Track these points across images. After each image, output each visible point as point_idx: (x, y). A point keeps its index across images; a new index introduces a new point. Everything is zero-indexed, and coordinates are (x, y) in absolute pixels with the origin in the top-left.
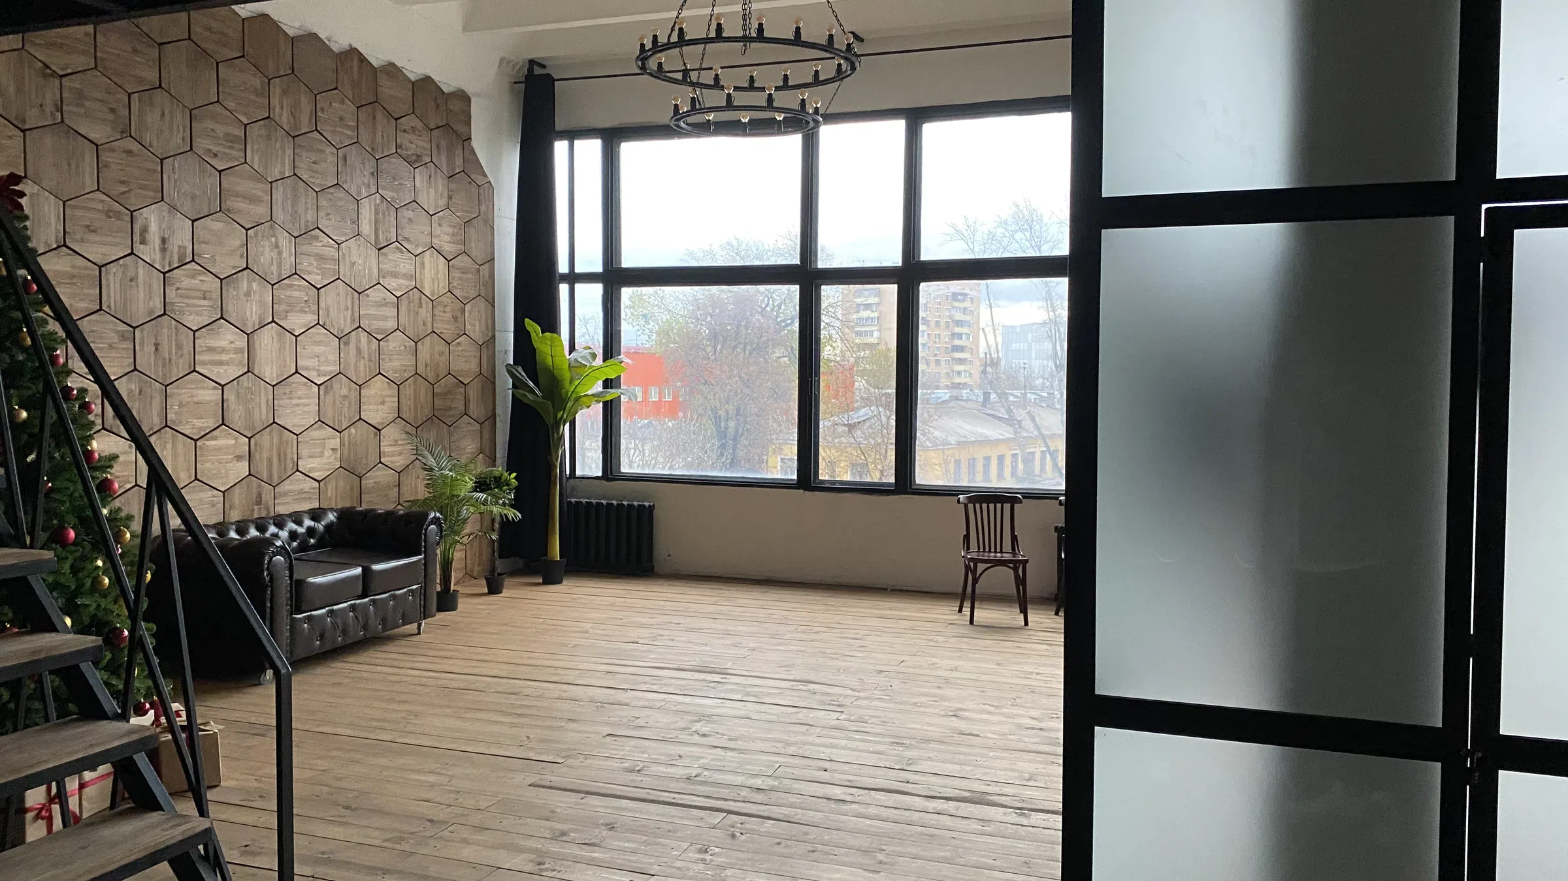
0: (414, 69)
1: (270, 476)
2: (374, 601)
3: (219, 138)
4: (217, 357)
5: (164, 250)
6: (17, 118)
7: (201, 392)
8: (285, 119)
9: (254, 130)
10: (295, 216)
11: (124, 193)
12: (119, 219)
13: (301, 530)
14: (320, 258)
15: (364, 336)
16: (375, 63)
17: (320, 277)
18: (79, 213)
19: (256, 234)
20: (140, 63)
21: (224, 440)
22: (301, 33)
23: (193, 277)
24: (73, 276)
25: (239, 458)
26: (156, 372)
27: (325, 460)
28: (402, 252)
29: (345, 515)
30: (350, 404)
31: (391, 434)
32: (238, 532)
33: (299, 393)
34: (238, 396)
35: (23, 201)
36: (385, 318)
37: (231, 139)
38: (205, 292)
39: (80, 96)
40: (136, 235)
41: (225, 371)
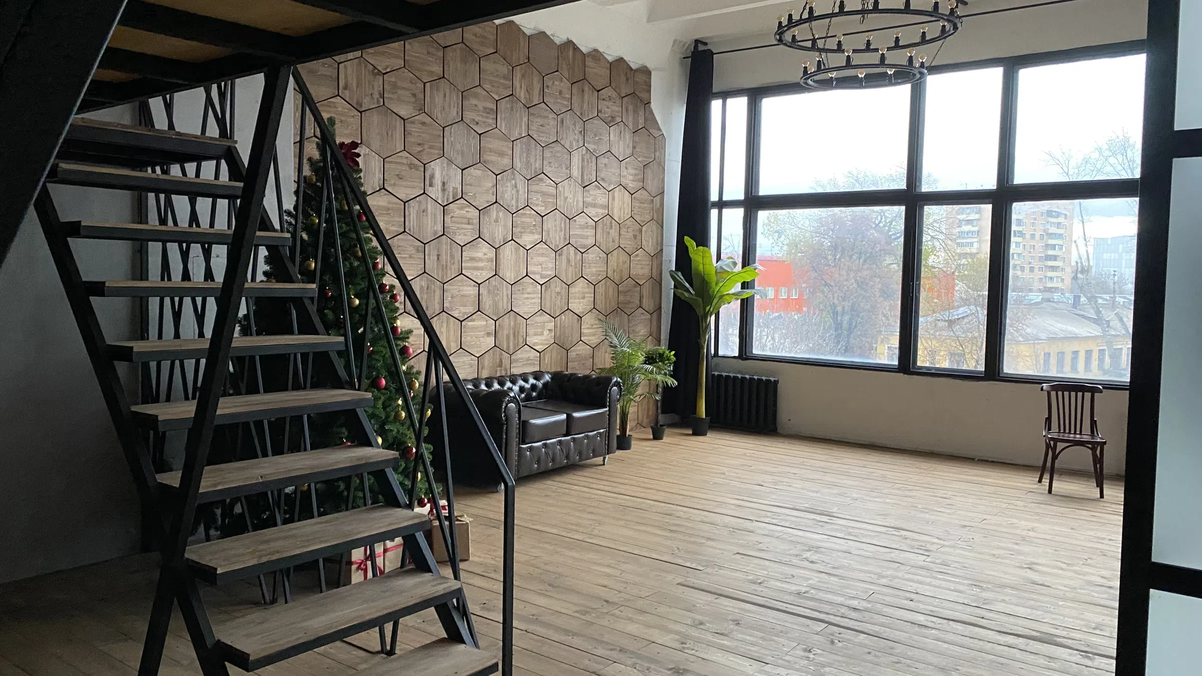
0: (611, 54)
1: (508, 347)
2: (574, 439)
3: (479, 111)
4: (476, 264)
5: (444, 190)
6: (357, 103)
7: (465, 288)
8: (522, 94)
9: (503, 104)
10: (528, 164)
11: (420, 152)
12: (417, 170)
13: (527, 386)
14: (544, 194)
15: (572, 250)
16: (584, 50)
17: (543, 208)
18: (393, 166)
19: (502, 179)
20: (431, 61)
21: (479, 322)
22: (535, 32)
23: (461, 208)
24: (388, 209)
25: (488, 334)
26: (438, 274)
27: (544, 338)
28: (599, 189)
29: (557, 377)
30: (562, 298)
31: (589, 320)
32: (487, 385)
33: (529, 290)
34: (489, 292)
35: (359, 160)
36: (587, 237)
37: (487, 111)
38: (469, 219)
39: (395, 86)
40: (427, 181)
41: (481, 274)
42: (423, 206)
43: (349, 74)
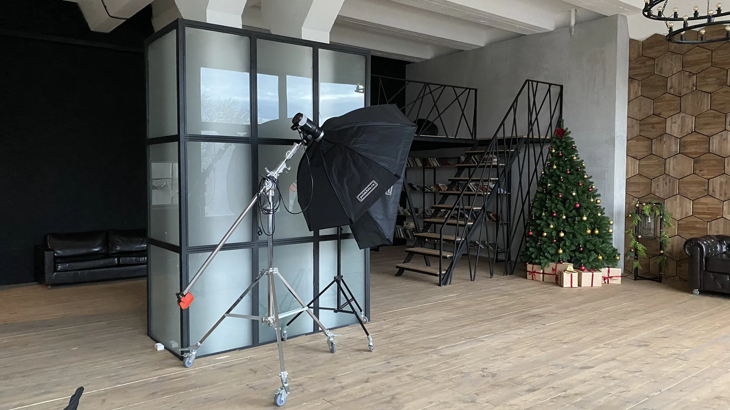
6: (678, 93)
11: (722, 108)
12: (720, 118)
39: (704, 77)
42: (724, 137)
43: (673, 81)
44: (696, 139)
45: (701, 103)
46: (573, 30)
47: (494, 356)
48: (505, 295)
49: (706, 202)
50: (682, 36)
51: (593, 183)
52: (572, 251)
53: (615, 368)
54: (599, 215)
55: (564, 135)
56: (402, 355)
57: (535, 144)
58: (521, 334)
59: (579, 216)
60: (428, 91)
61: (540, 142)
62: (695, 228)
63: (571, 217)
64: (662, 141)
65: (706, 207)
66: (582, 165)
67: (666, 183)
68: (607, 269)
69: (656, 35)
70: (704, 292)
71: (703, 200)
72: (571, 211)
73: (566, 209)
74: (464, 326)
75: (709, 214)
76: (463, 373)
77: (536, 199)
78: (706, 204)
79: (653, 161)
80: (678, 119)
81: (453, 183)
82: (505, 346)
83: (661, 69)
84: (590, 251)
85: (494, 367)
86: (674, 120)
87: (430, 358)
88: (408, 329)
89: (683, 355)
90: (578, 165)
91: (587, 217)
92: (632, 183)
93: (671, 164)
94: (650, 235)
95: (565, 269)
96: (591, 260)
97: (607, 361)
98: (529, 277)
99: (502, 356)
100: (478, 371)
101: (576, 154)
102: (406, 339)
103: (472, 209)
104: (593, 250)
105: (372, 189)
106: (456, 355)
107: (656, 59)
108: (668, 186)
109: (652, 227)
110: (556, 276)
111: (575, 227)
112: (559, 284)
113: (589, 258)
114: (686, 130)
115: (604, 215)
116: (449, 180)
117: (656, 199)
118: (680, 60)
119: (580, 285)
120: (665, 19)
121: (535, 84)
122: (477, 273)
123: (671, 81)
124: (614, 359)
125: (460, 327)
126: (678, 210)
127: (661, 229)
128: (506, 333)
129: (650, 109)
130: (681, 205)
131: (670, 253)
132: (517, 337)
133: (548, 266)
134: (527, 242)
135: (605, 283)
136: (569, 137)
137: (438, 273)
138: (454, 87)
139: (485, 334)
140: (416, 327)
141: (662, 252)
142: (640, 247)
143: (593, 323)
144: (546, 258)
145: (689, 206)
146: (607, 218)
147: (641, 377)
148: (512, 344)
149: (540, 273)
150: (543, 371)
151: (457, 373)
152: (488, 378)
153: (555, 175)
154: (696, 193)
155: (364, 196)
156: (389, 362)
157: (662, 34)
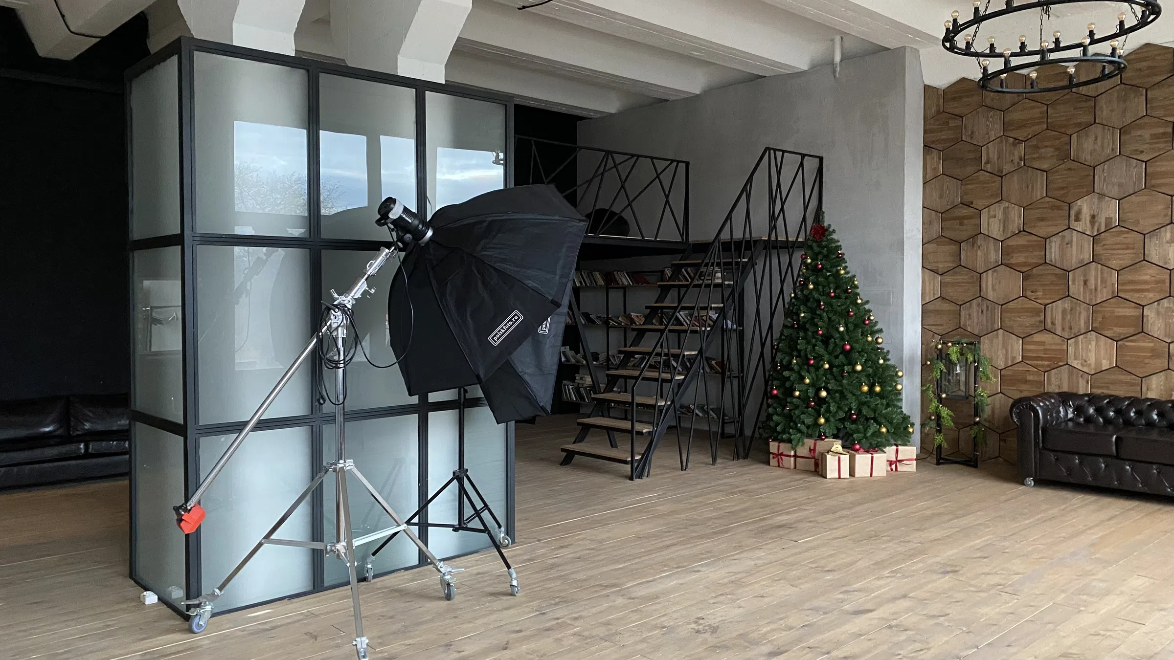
4: (1139, 287)
5: (1093, 222)
6: (998, 170)
7: (1122, 310)
11: (1064, 194)
12: (1061, 210)
20: (1080, 114)
23: (1118, 236)
25: (1157, 356)
26: (1085, 297)
34: (1158, 313)
38: (1130, 244)
39: (1037, 147)
40: (1073, 217)
41: (1145, 296)
42: (1067, 239)
43: (991, 152)
44: (1026, 243)
45: (1032, 187)
46: (838, 69)
47: (716, 597)
48: (735, 493)
49: (1043, 340)
50: (1002, 80)
51: (870, 311)
52: (840, 420)
53: (908, 610)
54: (881, 361)
55: (824, 236)
56: (565, 601)
57: (780, 250)
58: (759, 558)
59: (849, 364)
60: (610, 163)
61: (789, 247)
62: (1026, 382)
63: (837, 367)
64: (975, 245)
65: (1041, 348)
66: (853, 283)
67: (982, 311)
68: (894, 448)
69: (964, 80)
70: (1042, 482)
71: (1037, 338)
72: (837, 357)
73: (830, 354)
74: (668, 547)
75: (1048, 359)
76: (664, 628)
77: (783, 337)
78: (1042, 343)
79: (962, 277)
80: (998, 210)
81: (653, 312)
82: (733, 578)
83: (972, 133)
84: (867, 419)
85: (717, 614)
86: (992, 213)
87: (610, 604)
88: (578, 555)
89: (1011, 585)
90: (847, 283)
91: (862, 366)
92: (931, 311)
93: (989, 280)
94: (960, 393)
95: (829, 449)
96: (869, 434)
97: (894, 599)
98: (773, 462)
99: (729, 596)
100: (689, 623)
101: (843, 265)
102: (573, 573)
103: (682, 355)
104: (872, 419)
105: (513, 324)
106: (655, 597)
107: (964, 118)
108: (985, 316)
109: (963, 378)
110: (816, 460)
111: (845, 382)
112: (820, 473)
113: (866, 430)
114: (1011, 227)
115: (888, 363)
116: (647, 307)
117: (968, 336)
118: (1000, 119)
119: (852, 473)
120: (977, 55)
121: (779, 154)
122: (691, 457)
123: (988, 154)
124: (905, 596)
125: (661, 548)
126: (1001, 354)
127: (975, 384)
128: (736, 557)
129: (957, 196)
130: (1005, 346)
131: (989, 422)
132: (753, 563)
133: (803, 444)
134: (769, 406)
135: (892, 470)
136: (832, 239)
137: (629, 459)
138: (652, 158)
139: (702, 559)
140: (592, 551)
141: (978, 419)
142: (945, 412)
143: (873, 536)
144: (799, 431)
145: (1017, 346)
146: (894, 366)
147: (947, 624)
148: (744, 575)
149: (790, 456)
150: (795, 619)
151: (656, 627)
152: (704, 635)
153: (811, 300)
154: (1027, 327)
155: (500, 337)
156: (544, 613)
157: (972, 78)
